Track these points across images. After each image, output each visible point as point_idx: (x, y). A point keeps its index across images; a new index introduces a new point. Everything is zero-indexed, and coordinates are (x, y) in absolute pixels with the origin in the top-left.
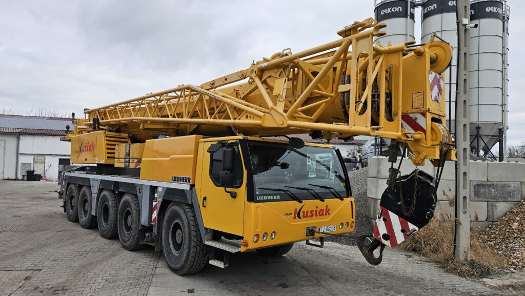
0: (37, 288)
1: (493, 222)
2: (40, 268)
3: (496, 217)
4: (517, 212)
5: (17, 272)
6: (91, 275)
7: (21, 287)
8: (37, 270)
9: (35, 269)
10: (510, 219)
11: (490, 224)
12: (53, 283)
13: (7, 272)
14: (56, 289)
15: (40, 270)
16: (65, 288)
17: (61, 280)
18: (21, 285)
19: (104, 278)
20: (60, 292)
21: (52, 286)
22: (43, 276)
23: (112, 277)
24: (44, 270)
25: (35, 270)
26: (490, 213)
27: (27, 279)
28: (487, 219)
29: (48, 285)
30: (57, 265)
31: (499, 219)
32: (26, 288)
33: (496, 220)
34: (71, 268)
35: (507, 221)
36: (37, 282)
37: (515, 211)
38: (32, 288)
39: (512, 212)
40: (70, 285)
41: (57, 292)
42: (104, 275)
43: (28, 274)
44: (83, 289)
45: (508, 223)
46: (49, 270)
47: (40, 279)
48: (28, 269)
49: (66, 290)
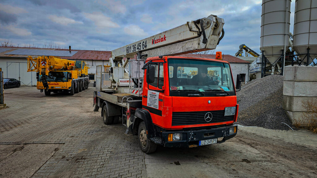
0: (64, 157)
2: (64, 142)
5: (49, 145)
6: (99, 148)
7: (53, 156)
8: (61, 144)
9: (61, 142)
12: (74, 153)
13: (42, 145)
14: (77, 158)
16: (84, 157)
17: (79, 152)
18: (53, 154)
19: (109, 150)
20: (80, 160)
21: (74, 156)
22: (67, 148)
23: (114, 150)
24: (67, 144)
25: (60, 144)
27: (56, 150)
29: (71, 155)
30: (75, 140)
32: (56, 157)
34: (85, 143)
36: (63, 152)
38: (61, 157)
40: (87, 156)
41: (78, 160)
42: (108, 148)
43: (57, 146)
44: (96, 159)
46: (70, 144)
47: (65, 150)
48: (56, 143)
49: (85, 159)
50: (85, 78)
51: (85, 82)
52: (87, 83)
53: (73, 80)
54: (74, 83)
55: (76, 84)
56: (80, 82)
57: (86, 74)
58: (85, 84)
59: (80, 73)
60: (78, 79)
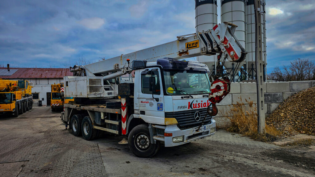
0: (32, 171)
1: (270, 114)
2: (28, 160)
3: (271, 111)
4: (282, 108)
5: (15, 163)
6: (62, 160)
7: (21, 171)
8: (26, 161)
10: (278, 111)
11: (269, 115)
12: (41, 167)
13: (8, 164)
14: (44, 170)
15: (28, 161)
16: (50, 169)
17: (45, 165)
18: (21, 170)
19: (72, 161)
20: (48, 171)
21: (42, 169)
23: (76, 160)
24: (31, 161)
26: (269, 110)
27: (23, 166)
28: (267, 112)
29: (39, 168)
30: (38, 157)
31: (273, 112)
32: (25, 171)
33: (272, 113)
34: (48, 158)
35: (277, 113)
36: (30, 167)
37: (281, 107)
38: (29, 171)
39: (279, 108)
40: (53, 167)
41: (46, 172)
42: (70, 160)
43: (22, 163)
44: (61, 168)
45: (278, 113)
46: (34, 160)
47: (31, 165)
48: (20, 161)
49: (52, 170)
50: (29, 97)
51: (29, 103)
52: (31, 103)
53: (17, 101)
54: (17, 104)
55: (20, 104)
56: (23, 102)
57: (30, 93)
58: (29, 104)
59: (24, 93)
60: (21, 100)
